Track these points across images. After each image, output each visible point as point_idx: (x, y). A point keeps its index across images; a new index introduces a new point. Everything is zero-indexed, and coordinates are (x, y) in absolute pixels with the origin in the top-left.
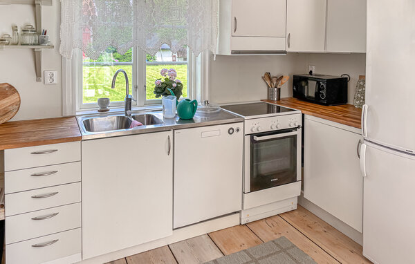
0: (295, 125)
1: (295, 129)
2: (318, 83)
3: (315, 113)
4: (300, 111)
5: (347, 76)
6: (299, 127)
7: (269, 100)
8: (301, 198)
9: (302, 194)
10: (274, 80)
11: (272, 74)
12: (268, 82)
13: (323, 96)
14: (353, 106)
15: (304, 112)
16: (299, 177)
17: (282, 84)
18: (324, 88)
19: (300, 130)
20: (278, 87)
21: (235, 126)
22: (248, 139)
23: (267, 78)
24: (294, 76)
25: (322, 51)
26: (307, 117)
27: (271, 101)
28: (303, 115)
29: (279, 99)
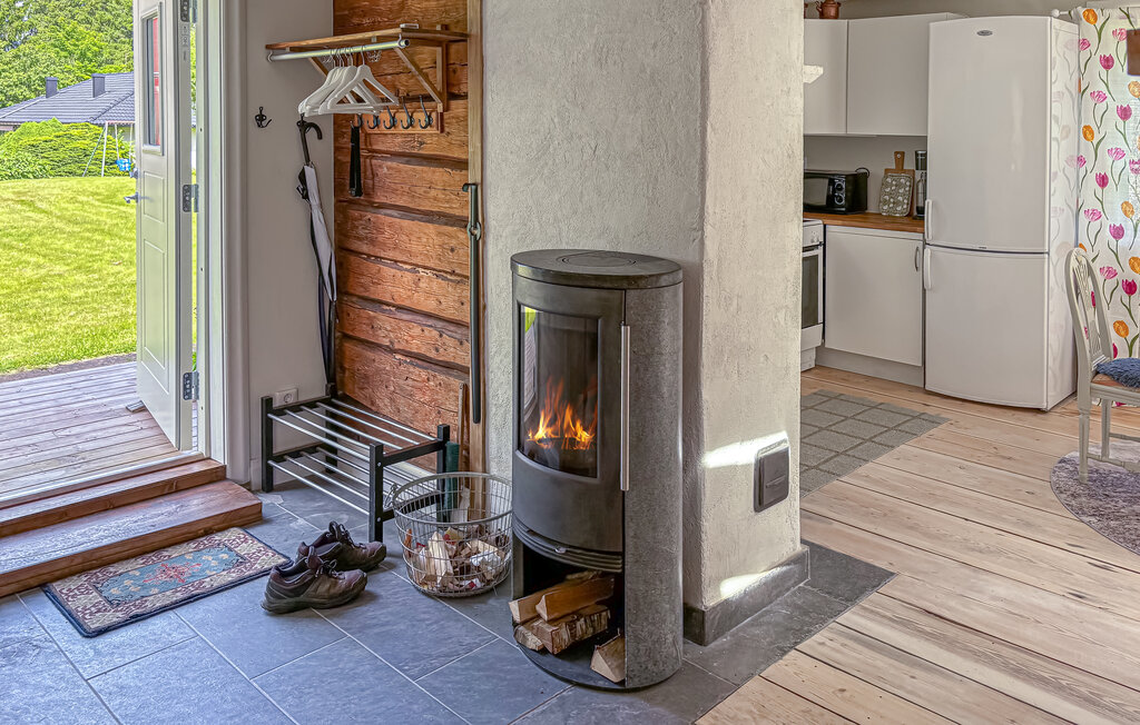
1: (816, 246)
2: (832, 182)
4: (821, 221)
5: (865, 171)
6: (820, 244)
8: (821, 349)
9: (823, 344)
13: (841, 200)
14: (878, 214)
15: (827, 222)
16: (820, 320)
18: (841, 189)
19: (821, 248)
25: (842, 132)
26: (830, 228)
28: (825, 226)
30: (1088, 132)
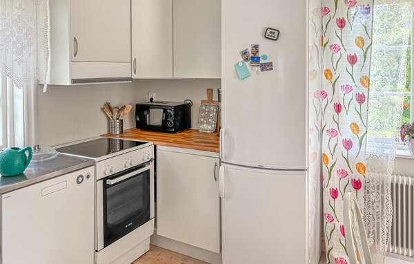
0: (148, 158)
1: (148, 163)
2: (165, 111)
3: (168, 143)
4: (152, 143)
5: (189, 102)
6: (151, 160)
7: (109, 134)
8: (154, 237)
9: (155, 232)
10: (115, 111)
11: (113, 105)
12: (109, 114)
13: (171, 124)
14: (197, 131)
15: (156, 143)
16: (152, 215)
17: (124, 114)
18: (171, 116)
19: (152, 163)
20: (121, 118)
21: (84, 172)
22: (100, 184)
23: (106, 109)
24: (137, 105)
26: (159, 147)
27: (112, 135)
28: (155, 146)
29: (122, 132)
30: (328, 74)
